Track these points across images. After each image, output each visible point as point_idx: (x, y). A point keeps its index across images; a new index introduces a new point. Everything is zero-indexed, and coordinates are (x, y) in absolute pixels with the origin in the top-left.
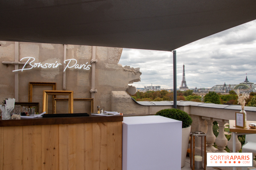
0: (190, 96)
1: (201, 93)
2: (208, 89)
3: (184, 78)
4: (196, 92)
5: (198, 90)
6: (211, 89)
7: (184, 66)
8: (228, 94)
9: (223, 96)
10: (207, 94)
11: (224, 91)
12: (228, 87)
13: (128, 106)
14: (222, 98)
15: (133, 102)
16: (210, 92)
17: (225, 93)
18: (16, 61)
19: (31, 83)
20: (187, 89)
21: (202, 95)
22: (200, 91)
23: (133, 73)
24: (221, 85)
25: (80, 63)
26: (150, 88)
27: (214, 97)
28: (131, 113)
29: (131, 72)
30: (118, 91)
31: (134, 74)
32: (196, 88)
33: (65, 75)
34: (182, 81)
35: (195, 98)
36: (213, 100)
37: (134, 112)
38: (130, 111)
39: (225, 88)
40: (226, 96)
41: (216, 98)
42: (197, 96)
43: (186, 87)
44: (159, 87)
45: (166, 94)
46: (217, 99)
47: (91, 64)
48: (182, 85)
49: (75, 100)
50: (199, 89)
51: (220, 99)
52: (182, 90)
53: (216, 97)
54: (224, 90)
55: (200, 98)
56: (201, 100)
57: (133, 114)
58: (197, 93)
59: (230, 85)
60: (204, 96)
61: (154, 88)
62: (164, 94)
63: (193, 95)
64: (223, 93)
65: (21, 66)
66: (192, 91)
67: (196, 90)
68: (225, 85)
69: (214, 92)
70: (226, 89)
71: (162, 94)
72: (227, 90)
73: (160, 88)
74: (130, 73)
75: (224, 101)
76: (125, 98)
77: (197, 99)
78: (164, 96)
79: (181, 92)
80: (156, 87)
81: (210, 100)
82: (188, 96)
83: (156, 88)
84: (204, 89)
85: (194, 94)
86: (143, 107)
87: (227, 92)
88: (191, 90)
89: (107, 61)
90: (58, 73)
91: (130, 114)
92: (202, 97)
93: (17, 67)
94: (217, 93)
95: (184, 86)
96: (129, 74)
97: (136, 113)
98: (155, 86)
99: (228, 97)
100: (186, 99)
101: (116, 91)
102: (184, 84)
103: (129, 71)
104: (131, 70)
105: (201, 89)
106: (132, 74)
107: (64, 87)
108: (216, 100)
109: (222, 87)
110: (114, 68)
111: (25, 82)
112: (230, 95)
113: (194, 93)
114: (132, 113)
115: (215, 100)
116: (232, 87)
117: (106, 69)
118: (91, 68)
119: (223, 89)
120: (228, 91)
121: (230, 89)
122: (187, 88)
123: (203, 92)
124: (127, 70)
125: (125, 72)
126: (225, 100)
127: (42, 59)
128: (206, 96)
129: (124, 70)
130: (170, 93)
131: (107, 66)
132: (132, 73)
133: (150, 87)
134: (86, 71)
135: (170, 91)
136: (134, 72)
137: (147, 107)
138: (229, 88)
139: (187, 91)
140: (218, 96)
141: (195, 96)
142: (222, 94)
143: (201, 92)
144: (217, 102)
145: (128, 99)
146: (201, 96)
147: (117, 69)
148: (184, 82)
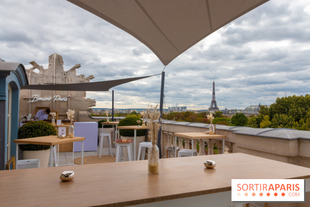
0: (217, 118)
2: (240, 110)
3: (214, 97)
4: (225, 113)
5: (228, 112)
6: (244, 110)
7: (214, 84)
16: (237, 114)
18: (30, 97)
19: (37, 107)
20: (217, 111)
22: (230, 112)
25: (62, 97)
26: (175, 109)
27: (242, 119)
30: (83, 111)
32: (226, 109)
33: (54, 103)
41: (244, 120)
43: (216, 108)
44: (185, 108)
45: (191, 115)
46: (245, 122)
47: (68, 98)
48: (212, 105)
49: (59, 115)
50: (229, 110)
58: (226, 115)
61: (180, 109)
65: (32, 99)
66: (221, 113)
67: (226, 112)
77: (224, 121)
80: (182, 107)
83: (182, 109)
84: (236, 110)
85: (224, 116)
88: (221, 111)
89: (76, 96)
90: (51, 102)
93: (30, 100)
95: (214, 107)
98: (180, 107)
101: (81, 111)
102: (214, 104)
105: (232, 110)
107: (54, 109)
109: (257, 107)
111: (34, 107)
113: (224, 115)
115: (242, 122)
117: (76, 100)
118: (68, 100)
119: (258, 111)
122: (218, 108)
123: (232, 114)
125: (86, 102)
127: (42, 96)
131: (77, 98)
132: (90, 102)
133: (175, 107)
134: (65, 102)
136: (92, 102)
140: (246, 118)
141: (224, 118)
145: (87, 115)
148: (214, 102)
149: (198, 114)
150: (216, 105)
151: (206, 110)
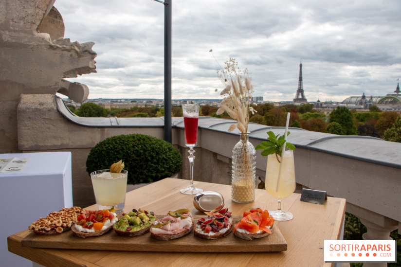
0: (309, 113)
1: (326, 109)
2: (337, 103)
3: (300, 85)
4: (318, 107)
5: (321, 104)
6: (342, 103)
7: (301, 66)
8: (367, 111)
9: (360, 114)
10: (334, 110)
11: (362, 107)
12: (368, 99)
13: (49, 128)
14: (357, 118)
15: (62, 119)
16: (338, 108)
17: (363, 110)
20: (305, 103)
21: (328, 113)
22: (324, 105)
23: (73, 53)
24: (358, 97)
27: (345, 115)
28: (58, 143)
29: (69, 51)
30: (37, 95)
31: (77, 57)
32: (319, 101)
34: (297, 90)
35: (317, 116)
36: (343, 120)
37: (66, 142)
38: (55, 138)
39: (363, 101)
40: (364, 114)
42: (319, 113)
43: (303, 99)
44: (261, 98)
45: (270, 109)
46: (349, 119)
48: (298, 95)
50: (323, 102)
51: (354, 119)
52: (297, 104)
53: (348, 115)
54: (362, 105)
55: (325, 116)
56: (325, 119)
57: (62, 145)
58: (319, 109)
59: (372, 98)
60: (330, 113)
61: (254, 100)
62: (268, 109)
63: (313, 112)
64: (359, 110)
66: (312, 105)
67: (319, 104)
68: (364, 97)
69: (344, 108)
70: (366, 103)
71: (264, 110)
72: (367, 105)
73: (262, 100)
74: (65, 53)
75: (360, 123)
76: (40, 110)
77: (318, 118)
78: (267, 113)
79: (296, 107)
80: (257, 98)
81: (337, 120)
82: (305, 114)
83: (257, 100)
84: (331, 103)
85: (315, 111)
86: (88, 130)
87: (365, 108)
88: (310, 104)
91: (55, 146)
92: (328, 115)
94: (350, 110)
95: (300, 97)
96: (62, 56)
97: (71, 144)
98: (255, 97)
99: (367, 115)
100: (302, 118)
101: (32, 94)
102: (300, 94)
103: (64, 50)
104: (68, 47)
105: (326, 103)
106: (71, 55)
108: (347, 120)
109: (359, 99)
110: (25, 41)
112: (370, 113)
113: (315, 109)
114: (60, 144)
115: (345, 120)
116: (374, 100)
117: (4, 44)
119: (361, 103)
120: (368, 107)
121: (371, 103)
122: (305, 100)
123: (329, 108)
124: (58, 47)
125: (52, 51)
126: (362, 120)
128: (332, 114)
129: (51, 47)
130: (277, 108)
131: (7, 36)
132: (70, 53)
135: (278, 105)
136: (77, 52)
137: (96, 129)
138: (369, 102)
139: (304, 105)
140: (350, 114)
141: (316, 113)
142: (358, 112)
143: (326, 107)
144: (350, 123)
145: (49, 111)
146: (325, 113)
147: (33, 43)
148: (300, 91)
149: (280, 107)
150: (303, 95)
151: (289, 102)
